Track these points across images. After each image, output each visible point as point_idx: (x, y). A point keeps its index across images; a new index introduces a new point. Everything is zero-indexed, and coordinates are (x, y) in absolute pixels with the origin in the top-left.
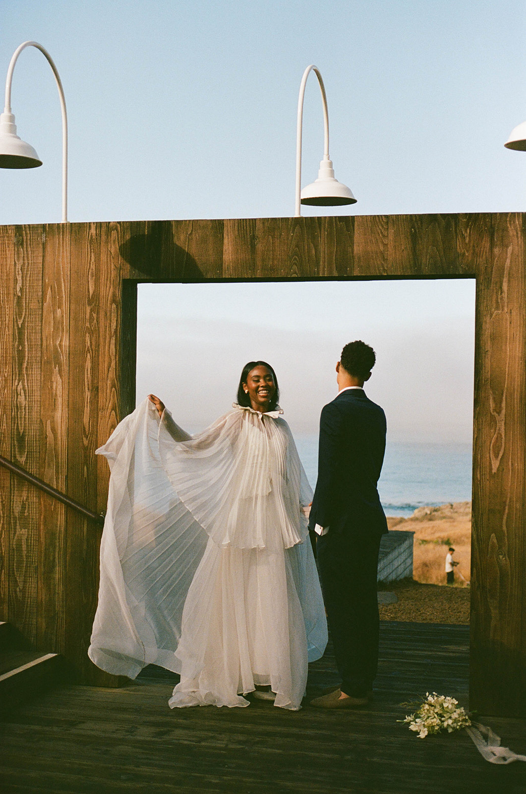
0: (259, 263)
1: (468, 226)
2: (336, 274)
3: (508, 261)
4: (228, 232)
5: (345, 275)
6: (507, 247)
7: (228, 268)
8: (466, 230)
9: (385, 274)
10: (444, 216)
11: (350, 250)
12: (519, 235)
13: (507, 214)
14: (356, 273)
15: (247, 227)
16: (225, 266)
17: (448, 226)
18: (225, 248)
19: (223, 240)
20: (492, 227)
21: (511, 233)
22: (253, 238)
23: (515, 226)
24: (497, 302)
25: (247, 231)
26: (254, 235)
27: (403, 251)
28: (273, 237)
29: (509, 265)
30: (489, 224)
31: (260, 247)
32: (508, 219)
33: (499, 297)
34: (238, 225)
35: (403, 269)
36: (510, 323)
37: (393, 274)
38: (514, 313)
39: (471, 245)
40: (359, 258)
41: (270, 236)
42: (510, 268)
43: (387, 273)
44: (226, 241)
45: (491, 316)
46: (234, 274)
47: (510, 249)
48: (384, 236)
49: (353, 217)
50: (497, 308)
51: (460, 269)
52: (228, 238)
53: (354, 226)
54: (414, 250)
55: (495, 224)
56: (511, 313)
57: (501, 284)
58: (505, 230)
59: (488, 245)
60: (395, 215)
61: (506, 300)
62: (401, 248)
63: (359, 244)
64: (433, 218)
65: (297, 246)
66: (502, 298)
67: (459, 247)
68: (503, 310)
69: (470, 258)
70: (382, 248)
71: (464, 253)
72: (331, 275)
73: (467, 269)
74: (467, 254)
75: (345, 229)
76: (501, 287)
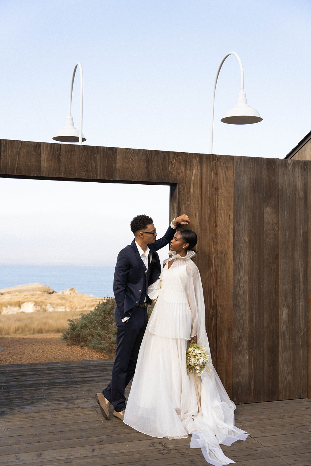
0: (63, 169)
1: (174, 158)
2: (106, 178)
3: (193, 178)
4: (44, 150)
5: (112, 179)
6: (193, 171)
7: (44, 171)
8: (173, 161)
9: (133, 180)
10: (163, 152)
11: (114, 165)
12: (198, 165)
13: (192, 154)
14: (118, 179)
15: (55, 148)
16: (42, 170)
17: (164, 157)
18: (42, 159)
19: (41, 154)
20: (186, 160)
21: (194, 164)
22: (59, 154)
23: (196, 160)
24: (188, 198)
25: (55, 151)
26: (60, 154)
27: (142, 168)
28: (71, 155)
29: (193, 180)
30: (184, 158)
31: (63, 160)
32: (193, 157)
33: (189, 195)
34: (50, 147)
35: (142, 178)
36: (194, 208)
37: (137, 180)
38: (196, 204)
39: (176, 168)
40: (119, 171)
41: (69, 155)
42: (194, 181)
44: (42, 155)
45: (185, 204)
46: (48, 175)
47: (194, 171)
48: (132, 160)
49: (116, 148)
50: (188, 201)
51: (171, 180)
52: (44, 153)
53: (116, 153)
54: (148, 169)
55: (187, 158)
56: (194, 203)
57: (190, 189)
58: (192, 161)
59: (183, 169)
60: (138, 149)
61: (192, 196)
62: (141, 167)
63: (119, 164)
64: (157, 152)
65: (85, 161)
66: (190, 196)
67: (170, 169)
68: (191, 202)
69: (175, 175)
70: (131, 166)
71: (172, 172)
72: (104, 179)
73: (174, 180)
74: (174, 173)
75: (111, 154)
76: (190, 190)
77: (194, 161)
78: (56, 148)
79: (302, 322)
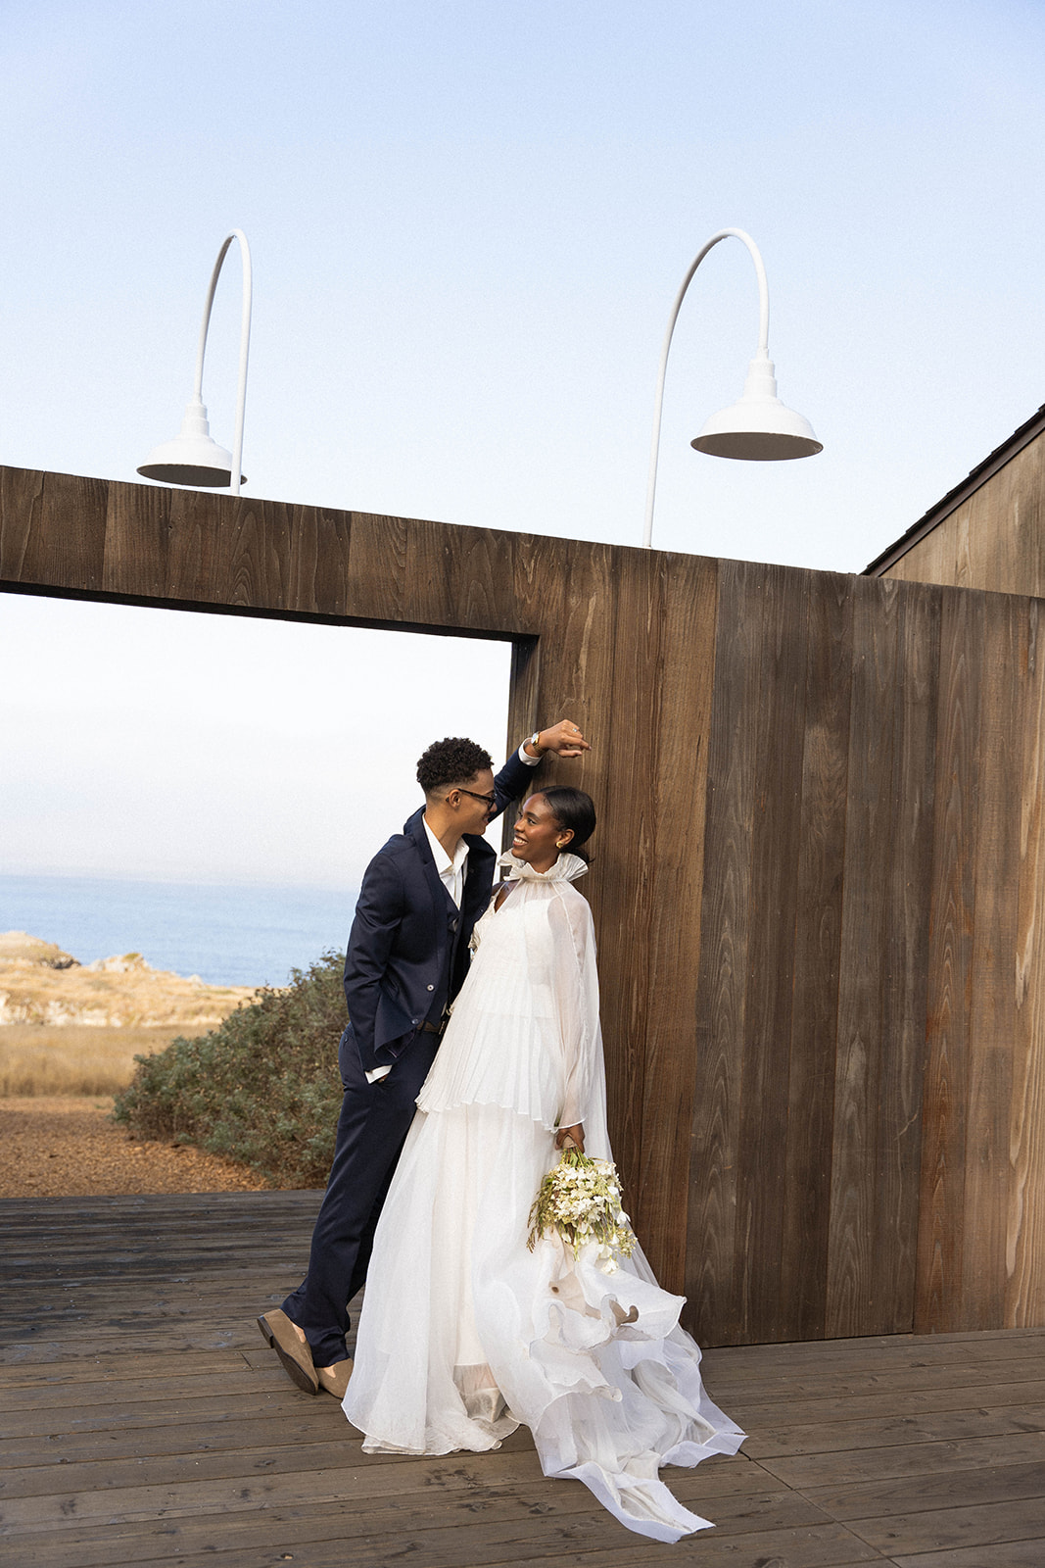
0: (175, 572)
1: (532, 557)
2: (315, 609)
3: (589, 620)
4: (116, 505)
5: (331, 613)
6: (589, 598)
7: (112, 574)
8: (529, 562)
9: (400, 620)
10: (497, 533)
11: (340, 568)
12: (607, 580)
13: (590, 544)
14: (351, 612)
15: (153, 502)
16: (108, 568)
17: (502, 550)
18: (109, 534)
19: (105, 519)
20: (568, 563)
21: (595, 576)
22: (166, 523)
23: (602, 566)
24: (570, 684)
25: (152, 509)
26: (167, 520)
27: (430, 583)
28: (203, 527)
29: (590, 627)
30: (563, 557)
31: (177, 541)
32: (592, 554)
33: (574, 675)
34: (137, 496)
35: (429, 614)
36: (588, 720)
37: (412, 620)
38: (594, 704)
39: (536, 587)
40: (356, 587)
41: (198, 525)
42: (592, 631)
43: (402, 617)
44: (111, 522)
45: (561, 704)
46: (125, 587)
47: (593, 600)
48: (399, 553)
49: (349, 513)
50: (570, 694)
51: (518, 624)
52: (116, 518)
53: (349, 528)
54: (447, 583)
55: (572, 558)
56: (589, 702)
57: (578, 656)
58: (587, 569)
59: (560, 590)
60: (420, 521)
61: (583, 681)
62: (426, 578)
63: (357, 564)
64: (479, 534)
65: (247, 550)
66: (578, 679)
67: (518, 592)
68: (578, 697)
69: (533, 609)
70: (394, 573)
71: (525, 599)
72: (306, 611)
73: (528, 625)
74: (529, 602)
75: (334, 532)
76: (577, 661)
77: (595, 569)
78: (156, 502)
79: (908, 1092)
